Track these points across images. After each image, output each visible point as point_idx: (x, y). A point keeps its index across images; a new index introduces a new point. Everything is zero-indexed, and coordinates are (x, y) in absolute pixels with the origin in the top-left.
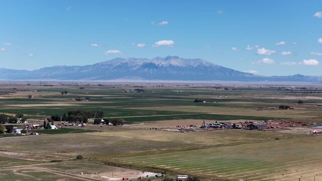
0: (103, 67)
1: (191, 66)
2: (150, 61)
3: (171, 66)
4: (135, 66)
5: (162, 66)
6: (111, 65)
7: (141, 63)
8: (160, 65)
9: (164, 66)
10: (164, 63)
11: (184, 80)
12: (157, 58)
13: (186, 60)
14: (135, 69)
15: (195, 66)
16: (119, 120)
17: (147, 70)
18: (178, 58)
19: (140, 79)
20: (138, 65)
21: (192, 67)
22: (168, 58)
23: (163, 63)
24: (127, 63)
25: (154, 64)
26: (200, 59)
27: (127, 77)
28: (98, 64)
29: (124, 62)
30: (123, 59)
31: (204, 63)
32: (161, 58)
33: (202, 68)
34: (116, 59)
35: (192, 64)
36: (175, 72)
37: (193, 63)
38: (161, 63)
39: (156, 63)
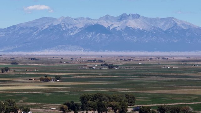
0: (21, 32)
1: (158, 28)
2: (95, 23)
3: (128, 29)
4: (72, 30)
5: (115, 29)
6: (35, 29)
7: (81, 25)
8: (111, 28)
9: (118, 29)
10: (118, 25)
11: (149, 51)
12: (107, 18)
13: (151, 20)
14: (72, 34)
15: (165, 29)
16: (185, 108)
17: (90, 36)
18: (139, 16)
19: (80, 50)
20: (76, 28)
21: (161, 30)
22: (123, 17)
23: (115, 26)
24: (60, 25)
25: (101, 27)
26: (172, 18)
27: (60, 46)
28: (14, 27)
29: (55, 23)
30: (54, 19)
31: (179, 23)
32: (113, 17)
33: (177, 32)
34: (42, 19)
35: (160, 25)
36: (135, 40)
37: (163, 23)
38: (112, 25)
39: (105, 24)
